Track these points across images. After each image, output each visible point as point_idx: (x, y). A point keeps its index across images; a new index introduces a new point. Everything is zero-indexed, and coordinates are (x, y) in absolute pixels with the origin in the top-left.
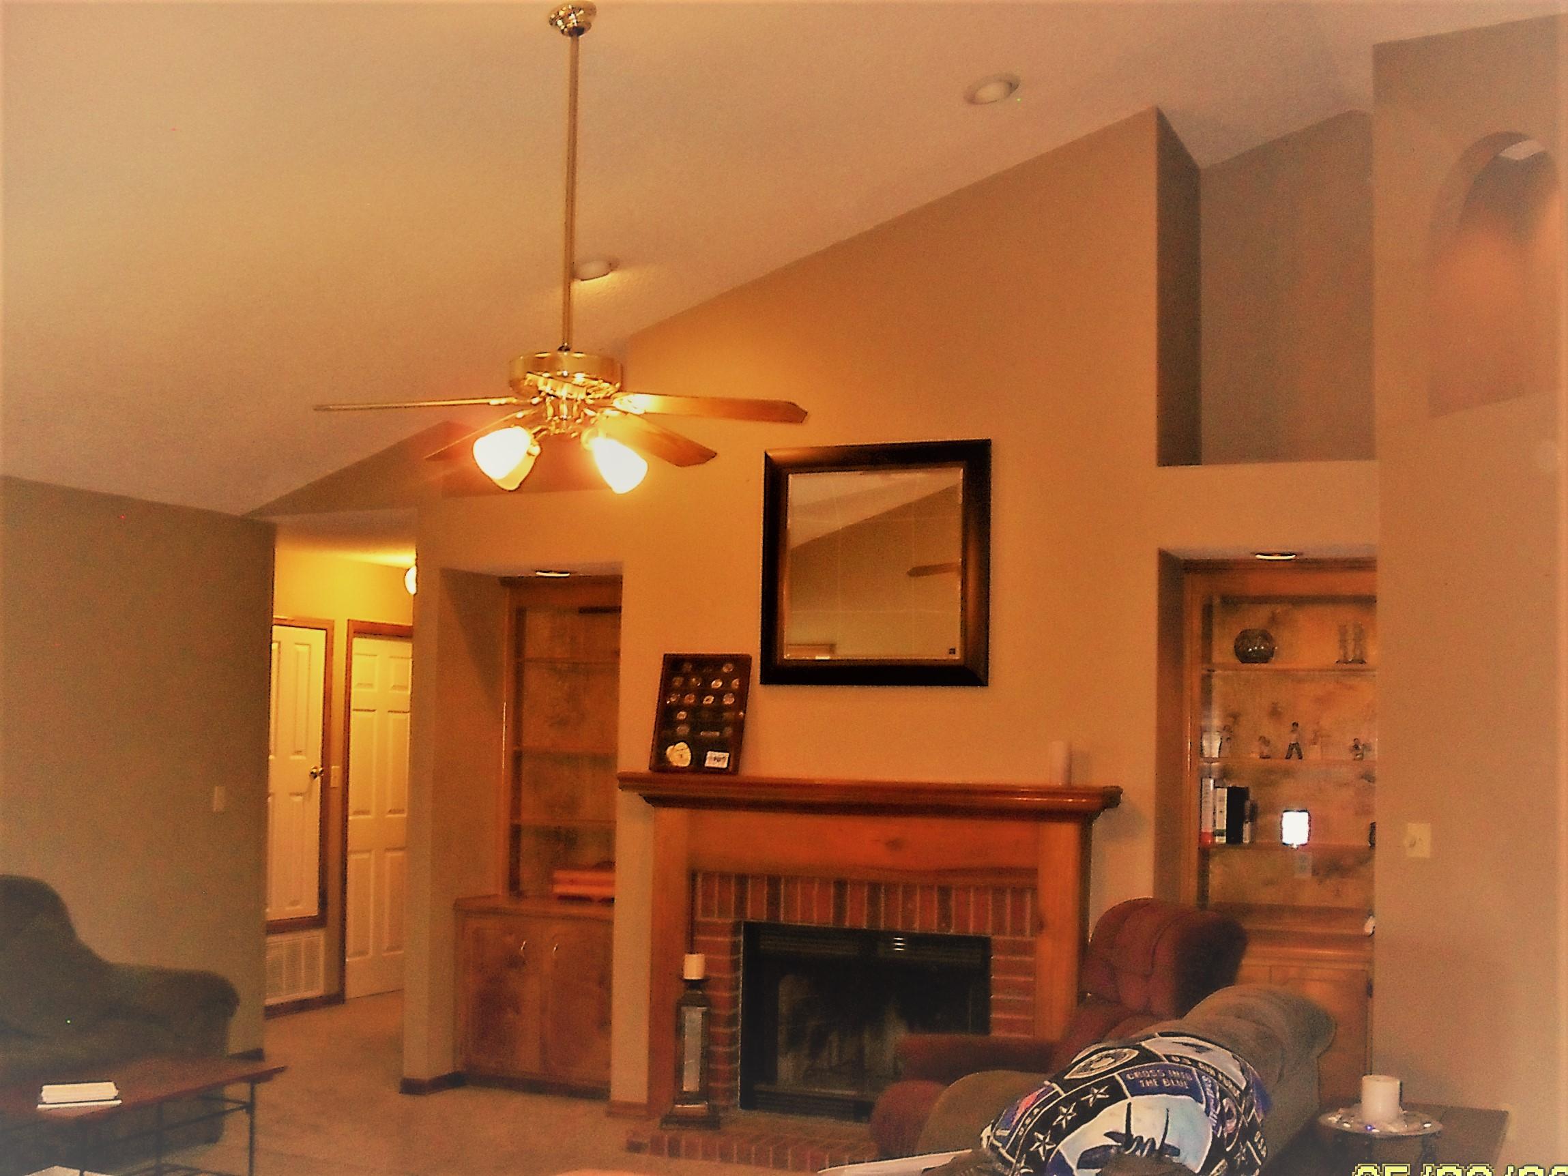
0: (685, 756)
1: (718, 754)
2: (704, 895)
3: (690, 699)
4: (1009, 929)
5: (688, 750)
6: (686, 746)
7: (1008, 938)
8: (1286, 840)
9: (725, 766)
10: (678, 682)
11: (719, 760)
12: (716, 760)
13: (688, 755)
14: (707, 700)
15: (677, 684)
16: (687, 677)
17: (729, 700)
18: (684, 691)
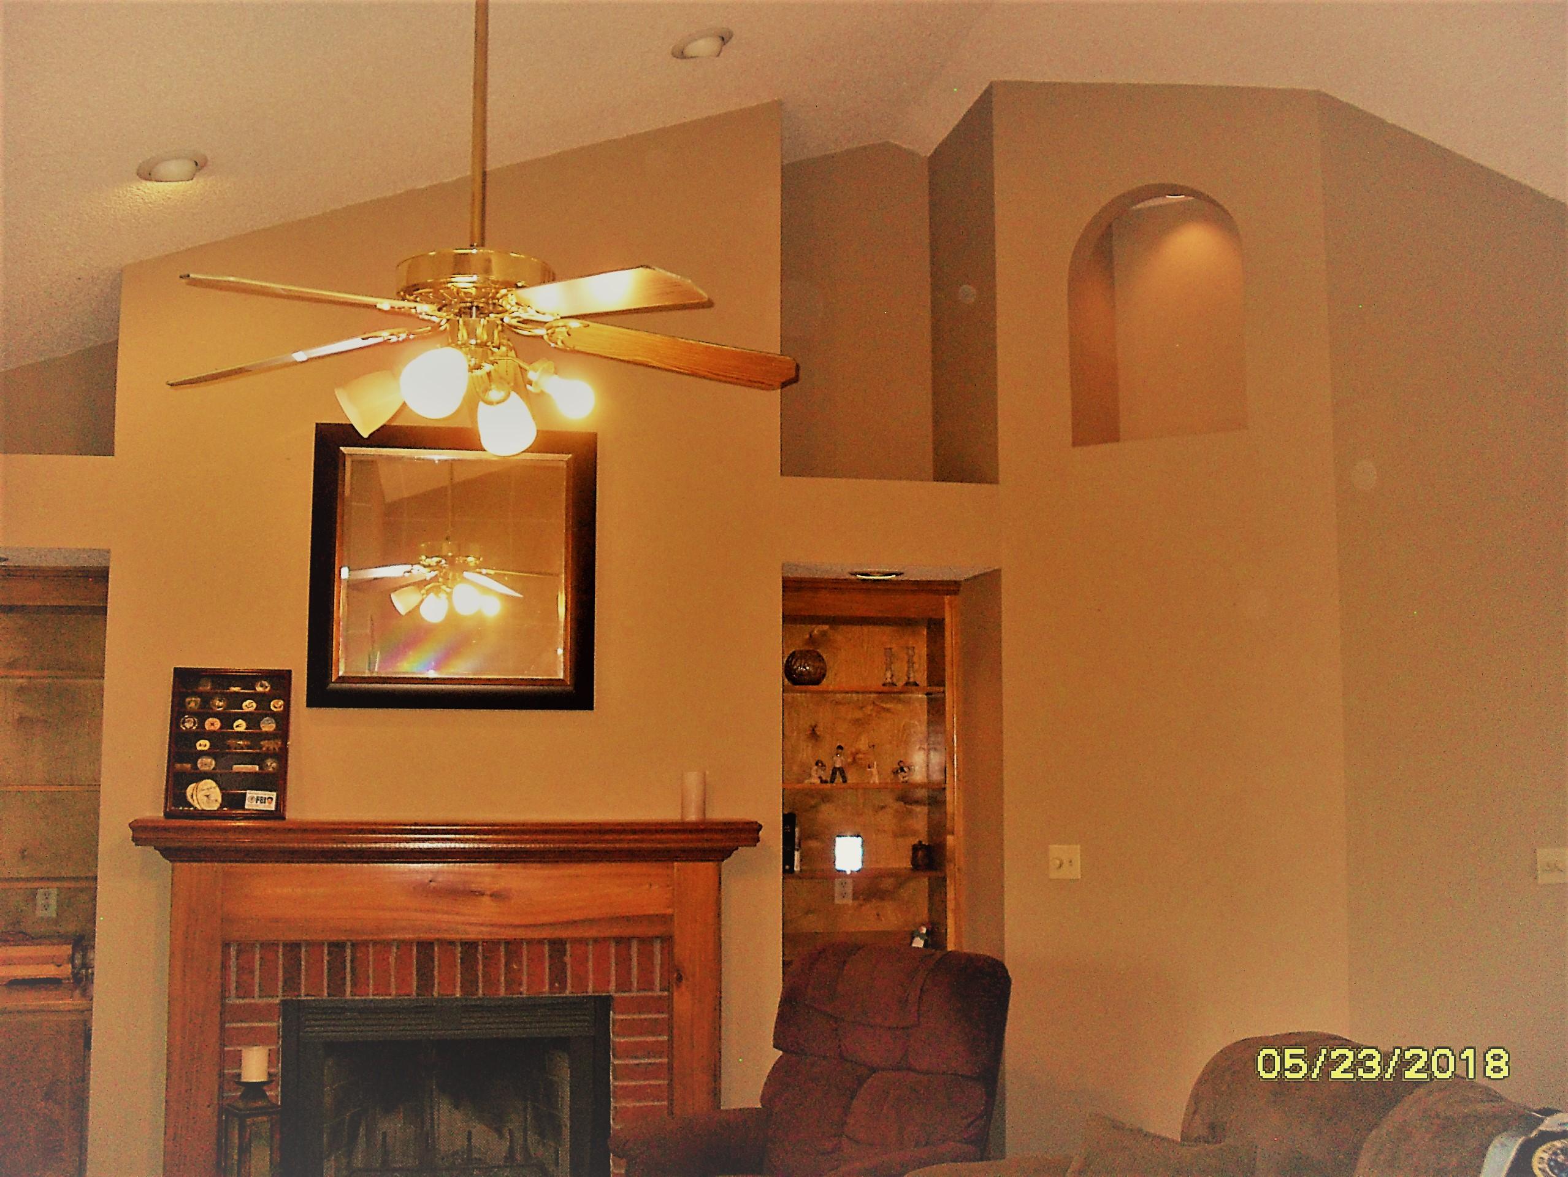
0: (212, 798)
1: (261, 794)
2: (240, 968)
3: (213, 724)
4: (635, 984)
5: (218, 789)
6: (214, 784)
7: (634, 994)
8: (839, 866)
9: (272, 807)
10: (193, 703)
11: (262, 800)
12: (256, 800)
13: (217, 794)
14: (237, 726)
15: (192, 705)
16: (206, 699)
17: (268, 726)
18: (202, 716)
